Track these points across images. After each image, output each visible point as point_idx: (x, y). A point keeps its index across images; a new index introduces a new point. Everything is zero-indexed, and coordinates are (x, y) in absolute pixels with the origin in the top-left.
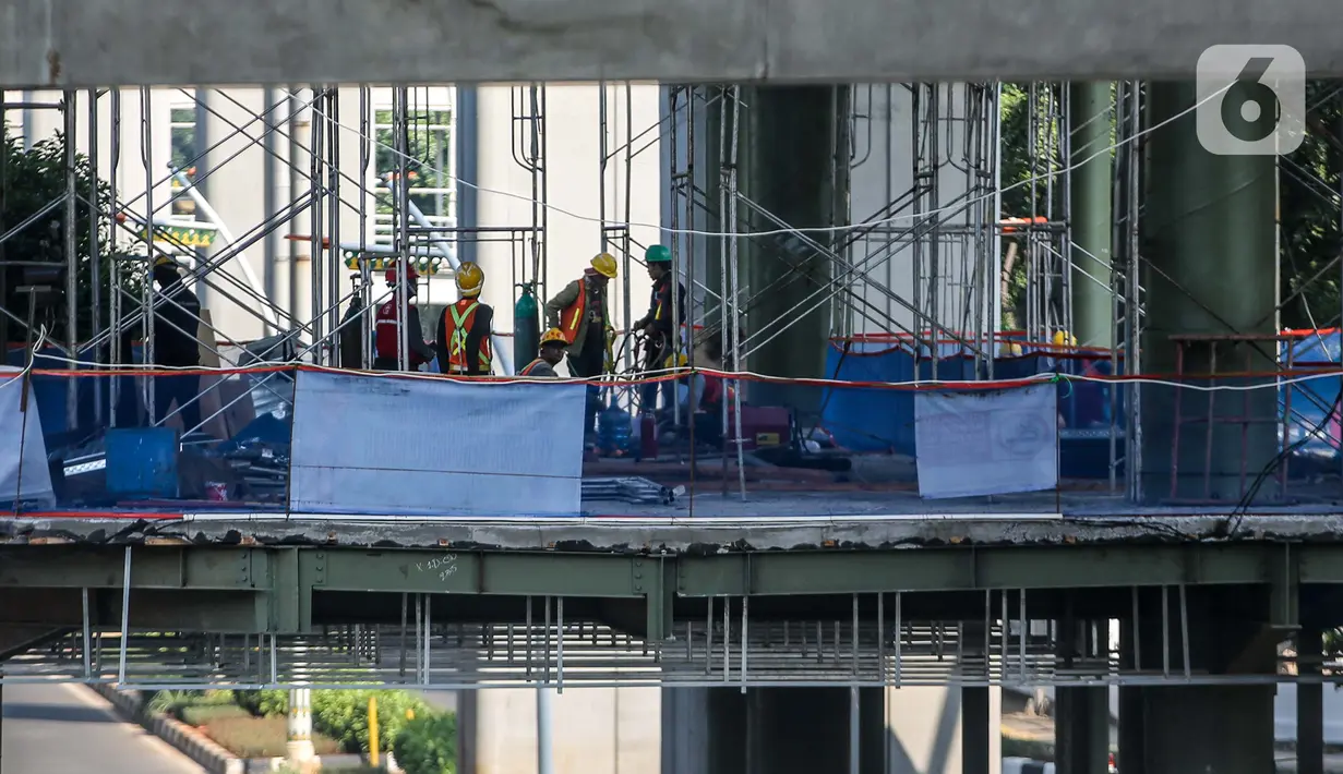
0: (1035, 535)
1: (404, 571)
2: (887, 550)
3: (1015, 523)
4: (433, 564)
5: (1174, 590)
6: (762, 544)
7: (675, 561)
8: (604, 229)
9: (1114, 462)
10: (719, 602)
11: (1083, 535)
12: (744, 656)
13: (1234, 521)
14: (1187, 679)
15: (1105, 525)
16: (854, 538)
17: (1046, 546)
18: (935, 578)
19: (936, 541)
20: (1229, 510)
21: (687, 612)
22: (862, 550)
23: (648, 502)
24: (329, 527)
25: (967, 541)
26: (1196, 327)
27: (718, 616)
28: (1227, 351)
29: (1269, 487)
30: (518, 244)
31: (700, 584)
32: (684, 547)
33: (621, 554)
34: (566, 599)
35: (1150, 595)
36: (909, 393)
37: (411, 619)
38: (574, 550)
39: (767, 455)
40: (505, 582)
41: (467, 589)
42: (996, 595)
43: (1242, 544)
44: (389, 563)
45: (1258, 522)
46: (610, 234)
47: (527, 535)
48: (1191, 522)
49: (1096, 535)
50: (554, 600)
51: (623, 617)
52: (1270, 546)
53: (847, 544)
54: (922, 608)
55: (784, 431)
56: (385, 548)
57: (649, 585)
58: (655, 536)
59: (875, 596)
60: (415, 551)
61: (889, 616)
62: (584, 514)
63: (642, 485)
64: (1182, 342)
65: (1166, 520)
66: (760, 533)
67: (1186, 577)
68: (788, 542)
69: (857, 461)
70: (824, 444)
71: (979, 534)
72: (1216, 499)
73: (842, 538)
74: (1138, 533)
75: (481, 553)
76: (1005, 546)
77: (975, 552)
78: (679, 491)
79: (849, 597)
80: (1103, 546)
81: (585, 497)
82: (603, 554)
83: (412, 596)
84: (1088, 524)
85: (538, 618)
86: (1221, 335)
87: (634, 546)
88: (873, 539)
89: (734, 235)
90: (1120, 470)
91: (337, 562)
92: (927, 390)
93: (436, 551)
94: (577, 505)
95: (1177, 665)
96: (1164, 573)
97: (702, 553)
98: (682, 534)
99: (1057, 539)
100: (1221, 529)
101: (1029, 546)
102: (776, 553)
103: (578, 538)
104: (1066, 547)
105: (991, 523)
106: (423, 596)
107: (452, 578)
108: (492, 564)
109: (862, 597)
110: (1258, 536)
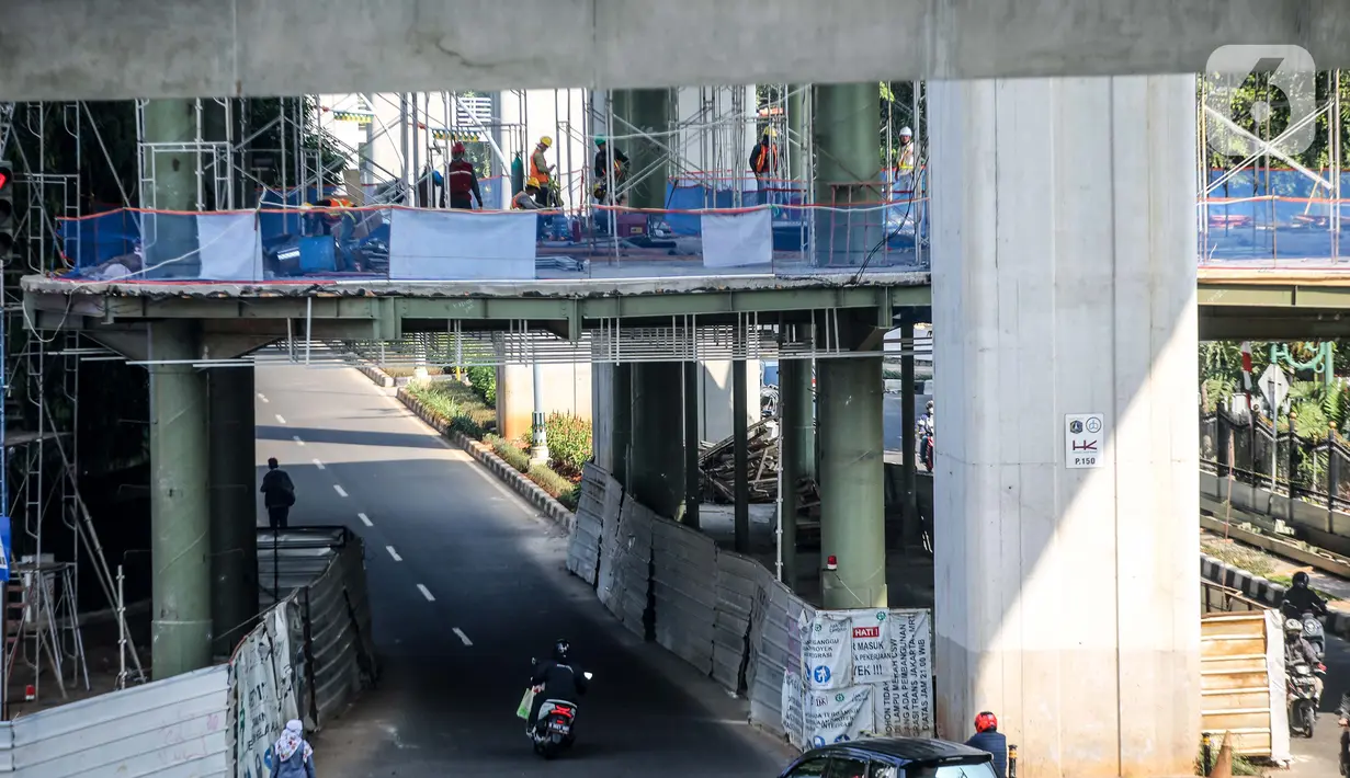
0: (761, 285)
1: (447, 308)
2: (688, 293)
3: (751, 279)
4: (461, 304)
5: (831, 311)
6: (625, 292)
7: (582, 301)
8: (557, 122)
9: (803, 245)
10: (606, 321)
11: (785, 284)
12: (618, 344)
13: (859, 276)
14: (838, 354)
15: (796, 279)
16: (672, 288)
17: (767, 290)
18: (712, 307)
19: (712, 289)
20: (857, 270)
21: (590, 325)
22: (676, 294)
23: (571, 270)
24: (410, 287)
25: (728, 288)
26: (841, 179)
27: (606, 326)
28: (857, 190)
29: (877, 257)
30: (513, 133)
31: (596, 311)
32: (587, 294)
33: (556, 298)
34: (528, 321)
35: (820, 314)
36: (698, 216)
37: (452, 330)
38: (532, 296)
39: (635, 240)
40: (498, 312)
41: (479, 316)
42: (744, 315)
43: (865, 287)
44: (440, 304)
45: (871, 276)
46: (560, 125)
47: (508, 289)
48: (839, 276)
49: (791, 284)
50: (523, 321)
51: (559, 329)
52: (878, 288)
53: (668, 291)
54: (704, 321)
55: (644, 227)
56: (438, 297)
57: (569, 312)
58: (572, 288)
59: (683, 316)
60: (453, 298)
61: (690, 324)
62: (537, 278)
63: (567, 260)
64: (835, 186)
65: (826, 277)
66: (624, 286)
67: (837, 304)
68: (638, 291)
69: (680, 242)
70: (665, 232)
71: (734, 285)
72: (852, 264)
73: (665, 288)
74: (812, 283)
75: (486, 299)
76: (747, 291)
77: (732, 294)
78: (587, 262)
79: (671, 317)
80: (795, 290)
81: (538, 267)
82: (546, 298)
83: (452, 321)
84: (787, 279)
85: (516, 328)
86: (854, 182)
87: (562, 294)
88: (681, 289)
89: (612, 137)
90: (806, 248)
91: (414, 303)
92: (706, 213)
93: (462, 298)
94: (534, 274)
95: (833, 346)
96: (826, 302)
97: (596, 297)
98: (586, 287)
99: (772, 287)
100: (853, 281)
101: (759, 291)
102: (632, 296)
103: (534, 290)
104: (777, 290)
105: (738, 280)
106: (457, 320)
107: (472, 311)
108: (492, 305)
109: (677, 317)
110: (872, 283)
